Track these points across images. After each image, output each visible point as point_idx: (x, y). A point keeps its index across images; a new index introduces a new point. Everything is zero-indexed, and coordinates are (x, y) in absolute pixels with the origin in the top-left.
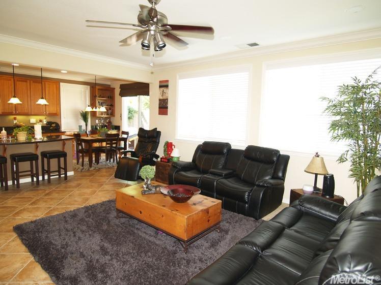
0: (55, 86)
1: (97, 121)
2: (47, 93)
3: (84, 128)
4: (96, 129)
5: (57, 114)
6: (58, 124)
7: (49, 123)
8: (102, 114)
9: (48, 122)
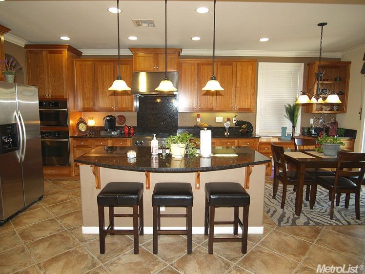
0: (250, 67)
1: (312, 121)
2: (238, 79)
3: (289, 131)
4: (310, 134)
5: (251, 110)
6: (251, 125)
7: (240, 123)
8: (322, 109)
9: (237, 121)
